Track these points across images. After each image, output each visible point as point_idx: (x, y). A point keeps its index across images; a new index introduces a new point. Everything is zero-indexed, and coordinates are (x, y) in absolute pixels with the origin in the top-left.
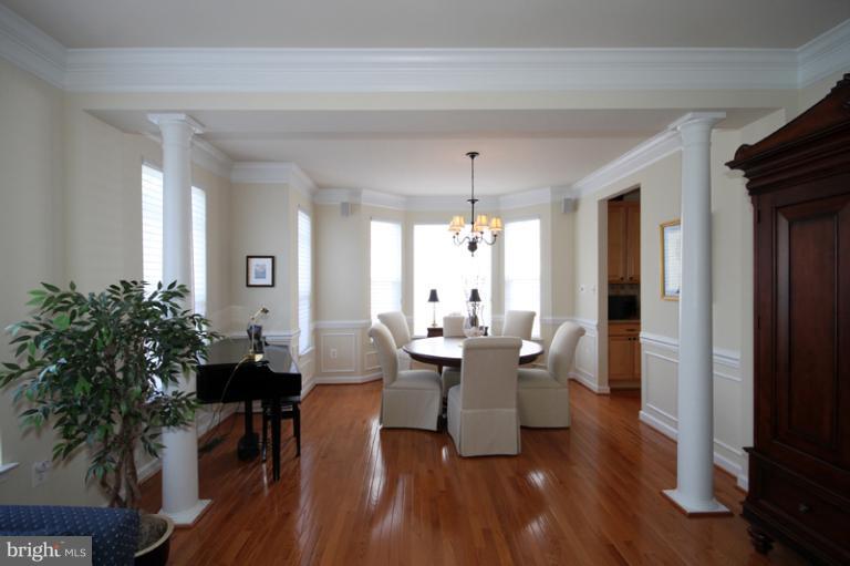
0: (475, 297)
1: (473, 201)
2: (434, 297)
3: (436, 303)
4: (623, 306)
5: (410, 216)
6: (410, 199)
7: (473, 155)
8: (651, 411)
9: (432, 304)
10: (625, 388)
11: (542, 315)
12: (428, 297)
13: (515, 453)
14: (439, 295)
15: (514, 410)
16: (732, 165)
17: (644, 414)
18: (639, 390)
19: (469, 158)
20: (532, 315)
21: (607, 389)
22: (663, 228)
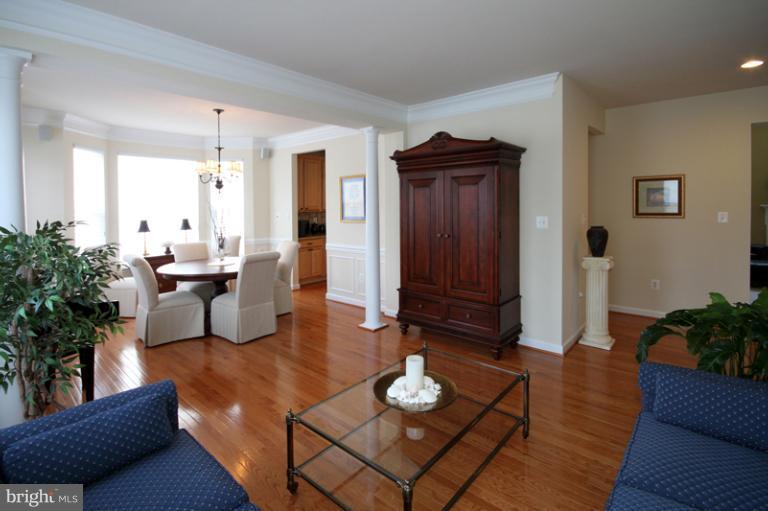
0: (186, 225)
1: (220, 149)
2: (144, 227)
3: (147, 233)
4: (311, 228)
5: (113, 145)
6: (112, 129)
7: (219, 111)
8: (335, 291)
9: (142, 234)
10: (315, 281)
11: (245, 238)
12: (138, 227)
13: (273, 332)
14: (150, 226)
15: (272, 303)
16: (392, 158)
17: (330, 295)
18: (325, 281)
19: (216, 113)
20: (239, 239)
21: (298, 286)
22: (341, 181)
